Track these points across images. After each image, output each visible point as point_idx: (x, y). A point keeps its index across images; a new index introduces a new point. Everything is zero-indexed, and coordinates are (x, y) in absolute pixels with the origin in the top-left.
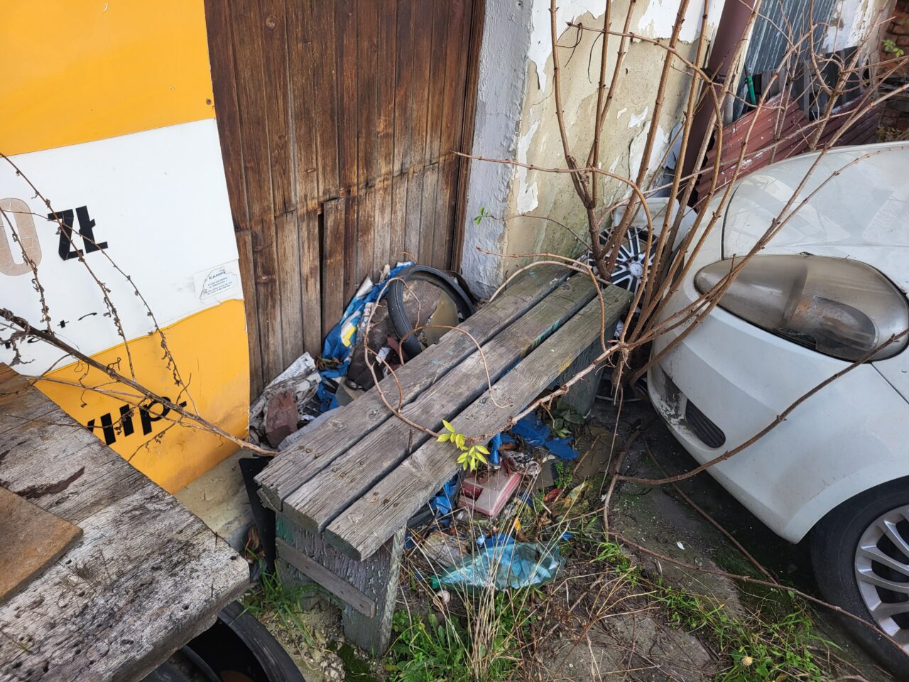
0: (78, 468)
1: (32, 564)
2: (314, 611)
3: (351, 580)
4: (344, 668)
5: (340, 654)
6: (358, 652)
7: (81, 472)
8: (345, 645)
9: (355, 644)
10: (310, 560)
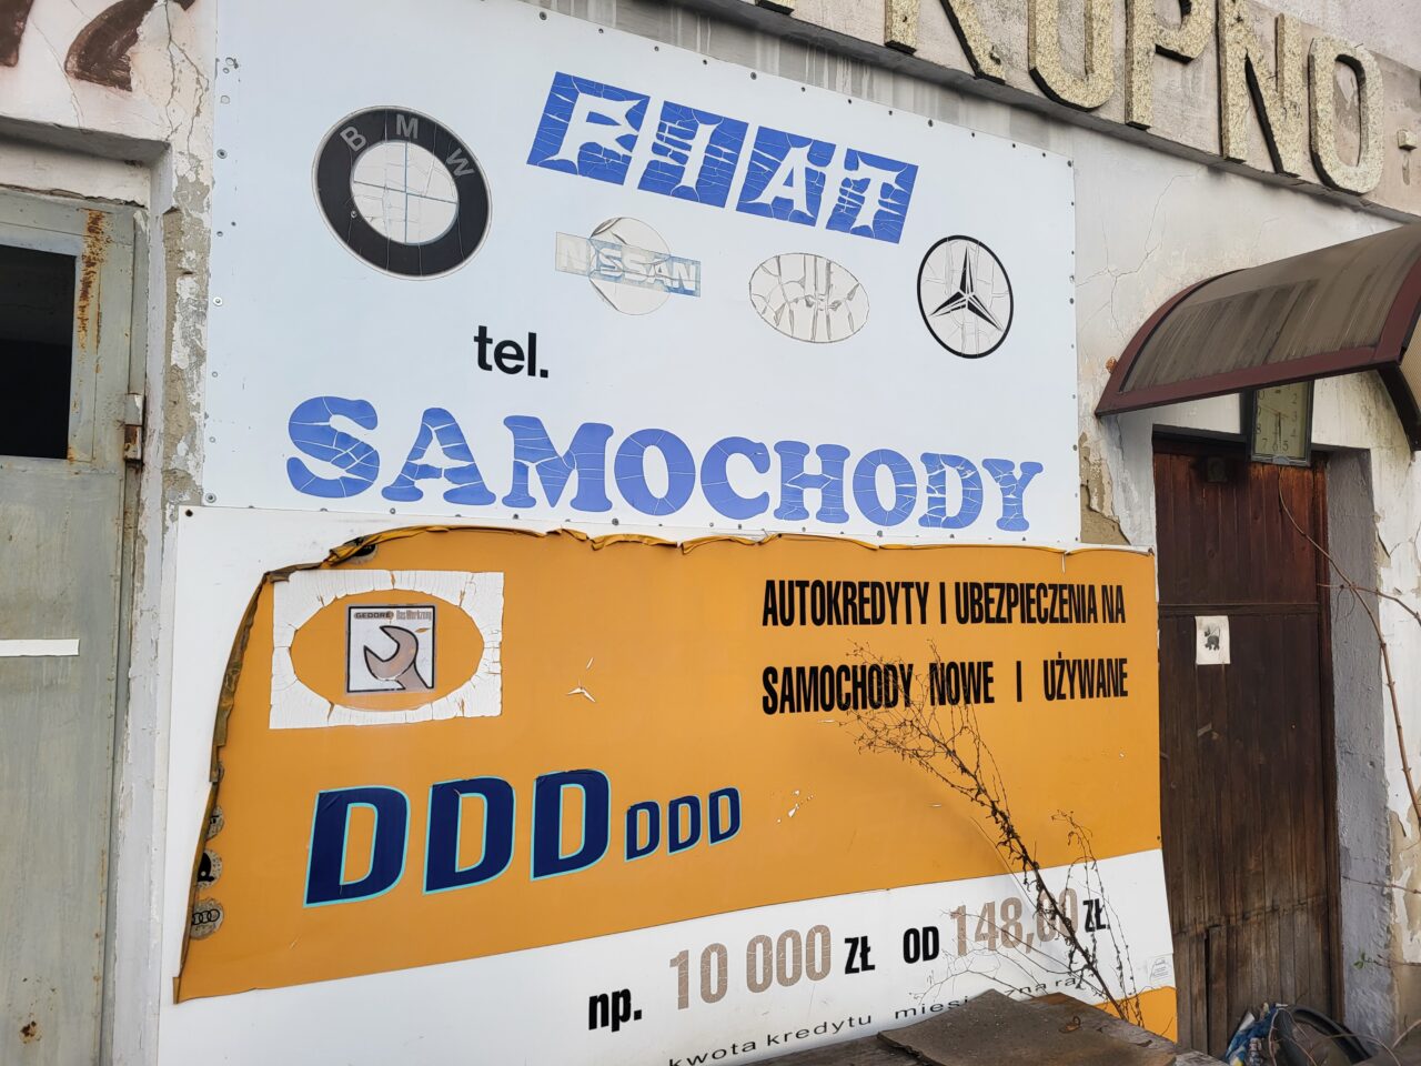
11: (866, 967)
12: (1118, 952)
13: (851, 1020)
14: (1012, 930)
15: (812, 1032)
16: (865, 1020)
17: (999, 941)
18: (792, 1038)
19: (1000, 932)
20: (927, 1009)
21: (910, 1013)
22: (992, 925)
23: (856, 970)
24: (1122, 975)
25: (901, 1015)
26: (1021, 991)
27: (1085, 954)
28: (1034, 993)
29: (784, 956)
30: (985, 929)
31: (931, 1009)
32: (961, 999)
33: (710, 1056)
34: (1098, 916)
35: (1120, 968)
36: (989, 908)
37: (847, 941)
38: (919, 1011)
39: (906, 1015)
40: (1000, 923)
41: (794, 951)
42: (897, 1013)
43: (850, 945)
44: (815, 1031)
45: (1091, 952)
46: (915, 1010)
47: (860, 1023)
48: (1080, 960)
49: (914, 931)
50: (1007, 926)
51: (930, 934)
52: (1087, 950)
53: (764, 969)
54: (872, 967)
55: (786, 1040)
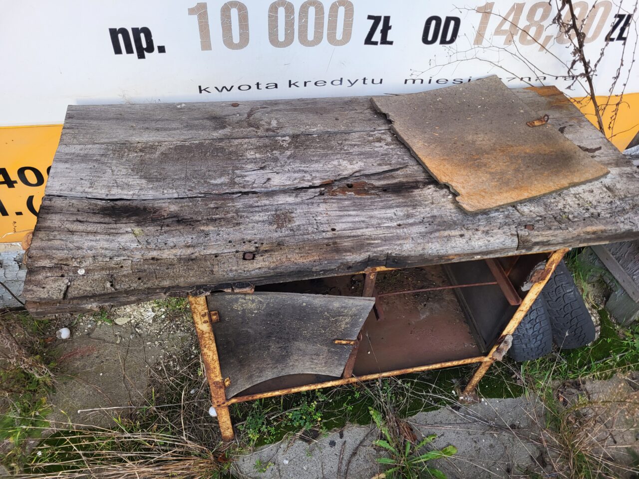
0: (598, 146)
1: (589, 176)
2: (590, 285)
3: (634, 277)
4: (600, 320)
5: (599, 312)
6: (611, 317)
7: (600, 148)
8: (603, 310)
9: (610, 312)
10: (611, 256)
11: (384, 41)
12: (622, 65)
13: (365, 79)
14: (532, 31)
15: (329, 83)
16: (377, 81)
17: (516, 38)
18: (310, 85)
19: (520, 31)
20: (434, 81)
21: (418, 82)
22: (514, 25)
23: (376, 43)
24: (615, 83)
25: (410, 82)
26: (522, 79)
27: (586, 65)
28: (533, 82)
29: (306, 22)
30: (507, 26)
31: (437, 81)
32: (465, 78)
33: (235, 88)
34: (623, 30)
35: (617, 78)
36: (518, 9)
37: (370, 17)
38: (426, 81)
39: (414, 82)
40: (523, 23)
41: (316, 19)
42: (406, 81)
43: (372, 21)
44: (332, 83)
45: (592, 65)
46: (422, 81)
47: (373, 82)
48: (579, 68)
49: (438, 19)
50: (529, 27)
51: (452, 23)
52: (589, 62)
53: (286, 30)
54: (391, 43)
55: (305, 85)
